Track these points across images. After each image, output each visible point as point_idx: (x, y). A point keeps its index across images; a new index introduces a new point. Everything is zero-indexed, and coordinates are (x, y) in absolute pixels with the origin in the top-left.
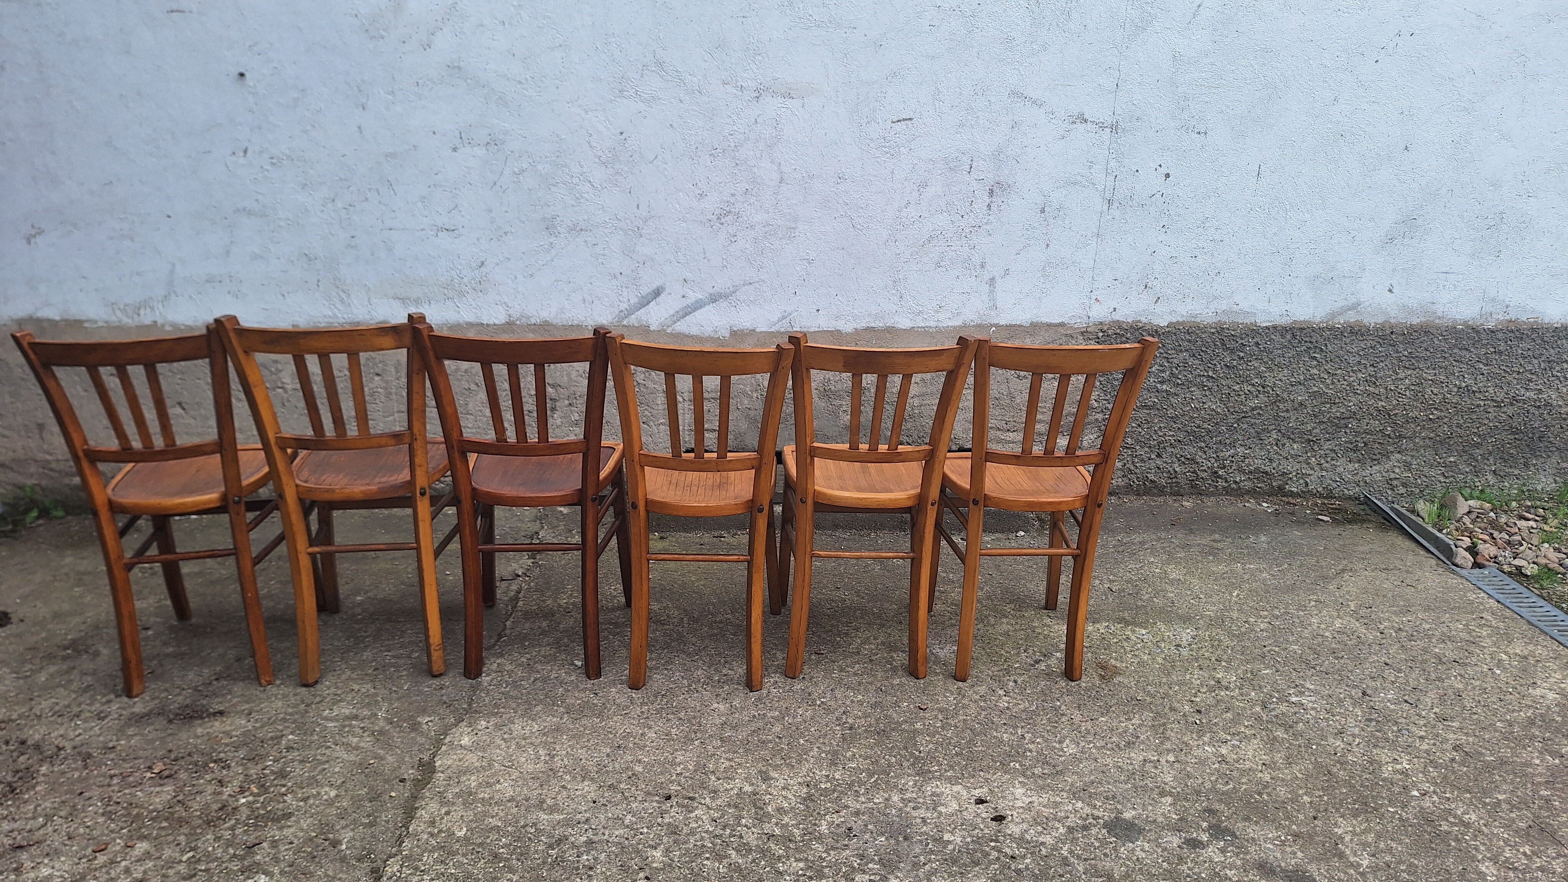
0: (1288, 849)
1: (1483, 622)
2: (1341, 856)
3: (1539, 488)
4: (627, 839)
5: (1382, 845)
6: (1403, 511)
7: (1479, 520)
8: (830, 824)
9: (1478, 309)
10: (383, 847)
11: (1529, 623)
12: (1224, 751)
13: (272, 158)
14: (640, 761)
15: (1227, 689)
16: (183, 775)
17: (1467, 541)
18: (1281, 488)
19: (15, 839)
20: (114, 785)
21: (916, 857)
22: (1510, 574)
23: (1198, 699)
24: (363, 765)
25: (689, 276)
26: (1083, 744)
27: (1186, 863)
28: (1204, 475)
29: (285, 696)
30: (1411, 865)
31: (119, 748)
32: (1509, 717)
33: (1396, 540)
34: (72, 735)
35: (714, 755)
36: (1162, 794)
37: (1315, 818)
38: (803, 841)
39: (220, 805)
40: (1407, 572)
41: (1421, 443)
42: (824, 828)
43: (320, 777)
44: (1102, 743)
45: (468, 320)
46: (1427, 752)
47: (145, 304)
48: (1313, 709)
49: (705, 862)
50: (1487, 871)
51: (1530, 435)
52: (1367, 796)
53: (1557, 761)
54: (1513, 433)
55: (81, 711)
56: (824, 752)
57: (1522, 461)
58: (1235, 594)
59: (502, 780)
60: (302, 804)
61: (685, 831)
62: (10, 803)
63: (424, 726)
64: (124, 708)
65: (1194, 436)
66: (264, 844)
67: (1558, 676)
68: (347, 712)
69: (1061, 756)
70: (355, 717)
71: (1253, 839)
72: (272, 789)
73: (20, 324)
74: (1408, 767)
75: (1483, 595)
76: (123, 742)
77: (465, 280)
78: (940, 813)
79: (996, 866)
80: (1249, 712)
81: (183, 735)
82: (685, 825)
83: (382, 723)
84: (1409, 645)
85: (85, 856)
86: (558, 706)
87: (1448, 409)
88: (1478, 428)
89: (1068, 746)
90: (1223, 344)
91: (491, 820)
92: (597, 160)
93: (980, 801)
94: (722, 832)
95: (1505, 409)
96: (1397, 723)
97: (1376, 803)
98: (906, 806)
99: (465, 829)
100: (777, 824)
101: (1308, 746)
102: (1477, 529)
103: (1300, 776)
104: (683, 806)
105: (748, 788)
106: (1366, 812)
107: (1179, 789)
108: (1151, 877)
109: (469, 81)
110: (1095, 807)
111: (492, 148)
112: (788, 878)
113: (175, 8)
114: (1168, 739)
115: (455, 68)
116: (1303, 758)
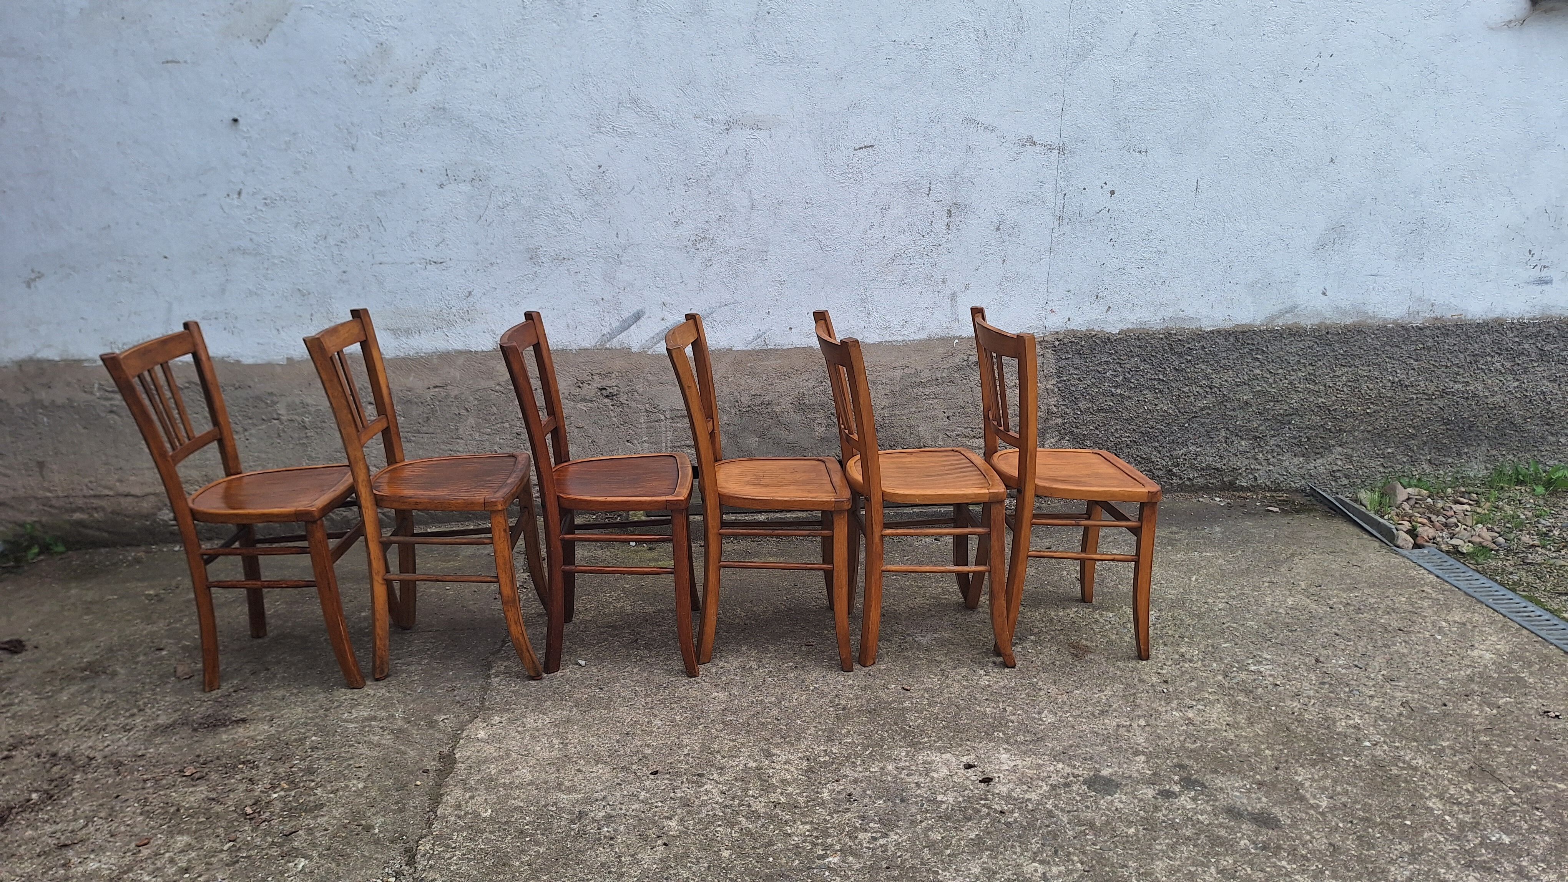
0: (1253, 795)
1: (1424, 595)
2: (1302, 799)
3: (1472, 474)
4: (643, 812)
5: (1339, 789)
6: (1347, 500)
7: (1417, 505)
8: (832, 792)
9: (1406, 308)
10: (413, 831)
11: (1466, 594)
12: (1190, 714)
13: (265, 199)
14: (648, 745)
15: (1191, 661)
16: (214, 776)
17: (1407, 525)
18: (1232, 483)
19: (59, 838)
20: (149, 788)
21: (912, 816)
22: (1448, 552)
23: (1164, 671)
24: (386, 761)
25: (667, 299)
26: (1059, 714)
27: (1161, 811)
28: (1160, 473)
29: (303, 703)
30: (1365, 804)
31: (148, 755)
32: (1450, 676)
33: (1341, 526)
34: (101, 746)
35: (718, 737)
36: (1136, 753)
37: (1277, 769)
38: (807, 807)
39: (253, 801)
40: (1353, 554)
41: (1360, 436)
42: (826, 795)
43: (347, 771)
44: (1078, 712)
45: (456, 347)
46: (1377, 708)
48: (1271, 675)
49: (718, 829)
50: (1434, 807)
51: (1461, 425)
52: (1324, 748)
53: (1495, 711)
54: (1445, 424)
55: (106, 725)
56: (820, 730)
57: (1455, 449)
58: (1193, 579)
59: (520, 767)
60: (332, 795)
61: (697, 803)
62: (49, 808)
63: (441, 723)
64: (148, 721)
65: (1148, 436)
66: (300, 832)
67: (1494, 639)
68: (366, 714)
69: (1041, 725)
70: (374, 718)
71: (1221, 789)
72: (302, 784)
73: (20, 366)
74: (1359, 722)
75: (1423, 571)
76: (151, 750)
77: (454, 310)
78: (933, 778)
79: (987, 821)
80: (1211, 681)
81: (210, 742)
82: (697, 798)
83: (400, 723)
84: (1357, 617)
85: (129, 850)
86: (566, 700)
87: (1383, 403)
88: (1412, 420)
89: (1046, 716)
90: (1172, 349)
91: (513, 802)
92: (577, 192)
93: (969, 766)
94: (731, 802)
95: (1436, 402)
96: (1348, 685)
97: (1332, 754)
98: (900, 773)
99: (490, 811)
100: (782, 794)
101: (1268, 707)
102: (1416, 514)
103: (1261, 733)
104: (693, 782)
105: (752, 764)
106: (1323, 761)
107: (1151, 749)
108: (1130, 824)
109: (454, 121)
110: (1074, 767)
111: (477, 184)
112: (796, 839)
113: (170, 59)
114: (1139, 706)
115: (440, 110)
116: (1263, 718)
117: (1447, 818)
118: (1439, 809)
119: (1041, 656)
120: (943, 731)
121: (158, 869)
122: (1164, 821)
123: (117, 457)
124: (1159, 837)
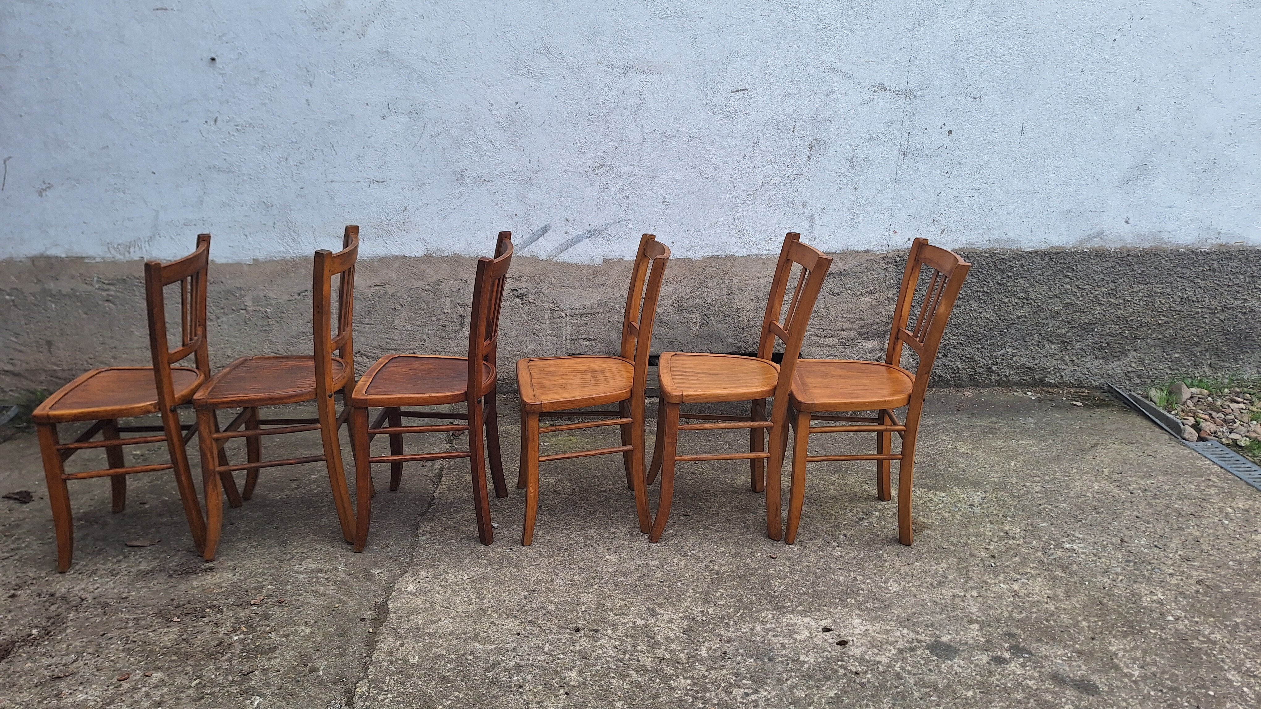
0: (1074, 664)
1: (1211, 483)
2: (1117, 668)
3: (1245, 377)
4: (547, 663)
5: (1148, 659)
6: (1139, 397)
7: (1199, 403)
8: (709, 649)
9: (1196, 235)
10: (353, 673)
11: (1247, 483)
12: (1016, 587)
13: (237, 125)
14: (552, 602)
15: (1014, 538)
17: (1192, 420)
18: (1041, 380)
19: (53, 671)
20: (130, 627)
21: (779, 674)
22: (1228, 445)
23: (991, 547)
24: (330, 609)
25: (570, 217)
26: (903, 584)
27: (995, 676)
28: (981, 370)
29: (261, 555)
30: (1173, 674)
31: (131, 598)
32: (1238, 558)
33: (1136, 420)
34: (91, 588)
35: (610, 596)
36: (971, 622)
37: (1093, 639)
38: (688, 663)
39: (217, 642)
40: (1147, 445)
41: (1152, 343)
43: (297, 618)
44: (920, 583)
45: (394, 253)
46: (1177, 586)
47: (135, 243)
48: (1083, 553)
49: (612, 681)
50: (1233, 679)
51: (1238, 335)
52: (1133, 621)
54: (1224, 334)
55: (97, 570)
56: (698, 592)
57: (1232, 356)
58: (1012, 464)
59: (443, 619)
60: (283, 639)
61: (593, 656)
62: (46, 643)
63: (376, 576)
64: (132, 567)
65: (973, 339)
66: (257, 672)
68: (313, 566)
69: (887, 593)
70: (320, 570)
71: (1046, 656)
72: (258, 629)
73: (33, 261)
74: (1162, 597)
75: (1208, 462)
76: (133, 593)
77: (392, 221)
78: (796, 640)
79: (845, 681)
80: (1033, 557)
81: (182, 587)
82: (593, 651)
83: (342, 575)
84: (1154, 502)
85: (112, 684)
86: (482, 559)
87: (1173, 316)
88: (1197, 330)
89: (892, 586)
90: (996, 266)
91: (437, 650)
92: (497, 125)
93: (826, 630)
94: (622, 657)
95: (1218, 315)
96: (1150, 563)
97: (1140, 626)
98: (768, 634)
99: (417, 657)
100: (666, 650)
101: (1082, 582)
102: (1199, 411)
103: (1078, 606)
104: (590, 637)
105: (640, 622)
106: (1133, 633)
107: (983, 618)
108: (968, 687)
109: (395, 63)
110: (918, 633)
111: (413, 116)
112: (679, 692)
113: (159, 7)
114: (971, 578)
115: (384, 53)
116: (1079, 592)
117: (1245, 689)
118: (1238, 681)
119: (885, 531)
120: (803, 597)
121: (136, 702)
122: (998, 686)
123: (112, 338)
124: (994, 701)
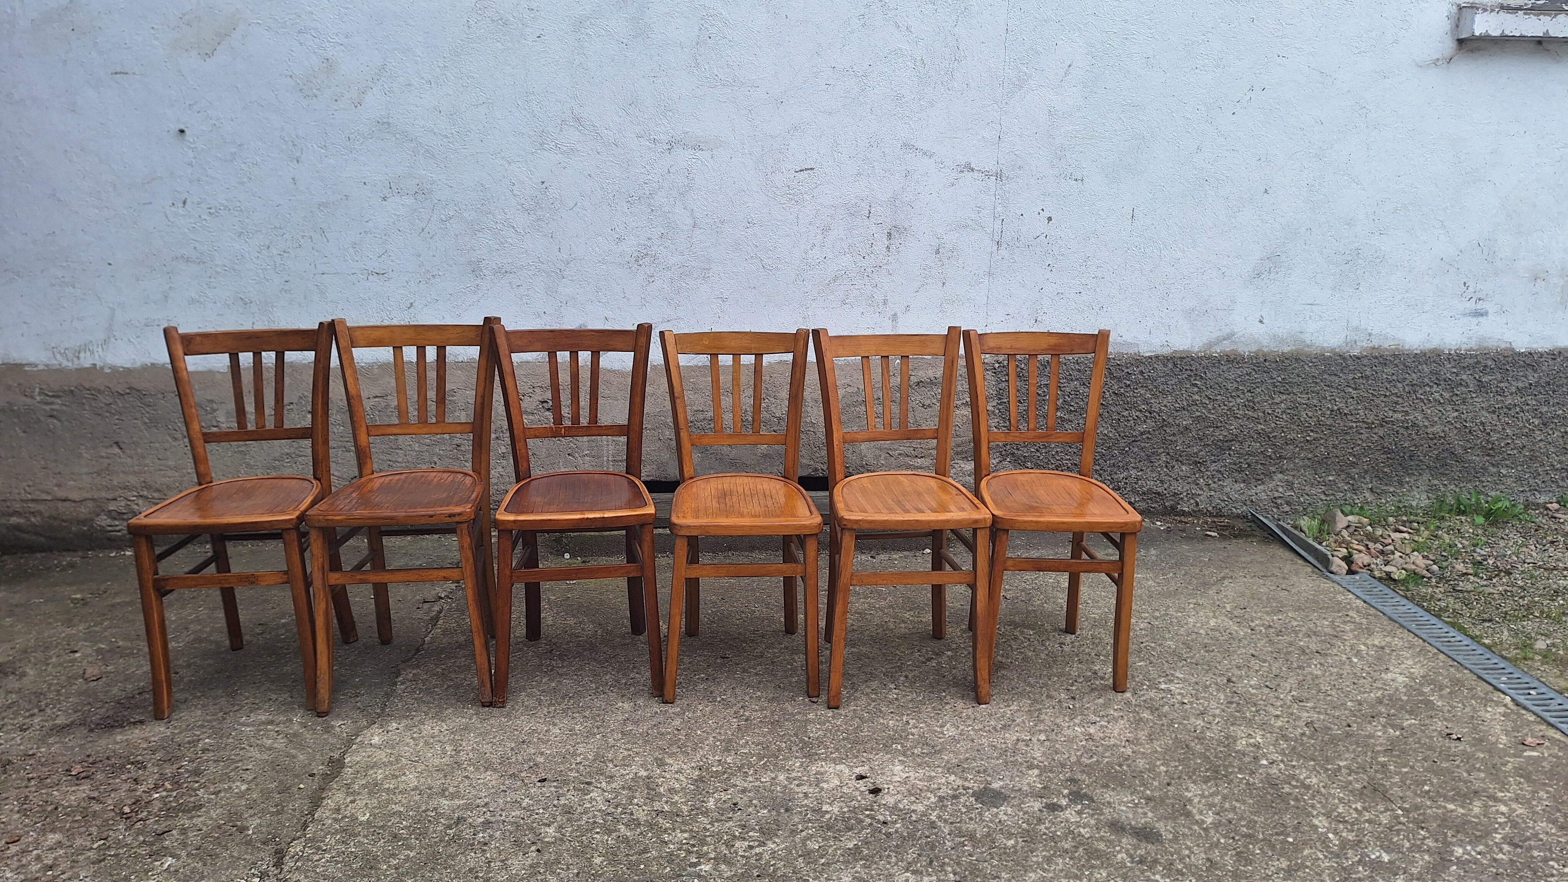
0: (1140, 810)
1: (1348, 619)
2: (1188, 814)
3: (1414, 504)
4: (523, 819)
5: (1227, 805)
6: (1288, 527)
7: (1356, 533)
8: (717, 801)
9: (1343, 337)
10: (288, 832)
11: (1390, 619)
12: (1092, 731)
13: (210, 208)
14: (542, 754)
15: (1102, 678)
16: (99, 776)
17: (1343, 552)
18: (1173, 508)
20: (32, 786)
21: (793, 825)
22: (1380, 579)
23: (1074, 688)
24: (274, 764)
25: (610, 314)
26: (962, 727)
27: (1044, 823)
29: (203, 706)
30: (1251, 821)
31: (39, 755)
32: (1359, 698)
33: (1278, 551)
35: (614, 746)
36: (1031, 767)
37: (1169, 784)
38: (690, 815)
39: (133, 800)
40: (1284, 578)
41: (1301, 463)
42: (711, 804)
43: (233, 773)
44: (980, 726)
46: (1281, 728)
47: (85, 348)
48: (1179, 694)
49: (595, 836)
50: (1319, 824)
51: (1402, 454)
52: (1219, 766)
53: (1398, 733)
54: (1385, 453)
56: (718, 740)
57: (1396, 479)
59: (408, 773)
60: (213, 796)
61: (579, 811)
63: (337, 729)
64: (47, 721)
66: (174, 832)
67: (1410, 662)
68: (263, 718)
69: (940, 738)
71: (1109, 803)
72: (185, 785)
74: (1260, 741)
75: (1351, 596)
76: (43, 750)
78: (822, 789)
79: (868, 831)
81: (103, 742)
82: (580, 805)
83: (296, 727)
84: (1276, 639)
87: (1323, 431)
88: (1352, 448)
89: (948, 729)
90: (1110, 372)
91: (393, 806)
92: (520, 207)
93: (861, 777)
94: (613, 810)
95: (1376, 430)
96: (1255, 705)
97: (1226, 771)
98: (791, 783)
99: (368, 815)
100: (667, 802)
101: (1171, 725)
102: (1354, 541)
103: (1159, 749)
104: (579, 790)
105: (643, 773)
106: (1217, 778)
107: (1046, 763)
108: (1010, 835)
109: (398, 136)
110: (966, 779)
111: (420, 197)
112: (672, 846)
113: (119, 70)
114: (1042, 721)
115: (384, 124)
116: (1164, 735)
117: (1331, 835)
118: (1324, 827)
119: (954, 671)
120: (842, 743)
121: (23, 866)
122: (1045, 834)
123: (56, 461)
124: (1037, 849)
